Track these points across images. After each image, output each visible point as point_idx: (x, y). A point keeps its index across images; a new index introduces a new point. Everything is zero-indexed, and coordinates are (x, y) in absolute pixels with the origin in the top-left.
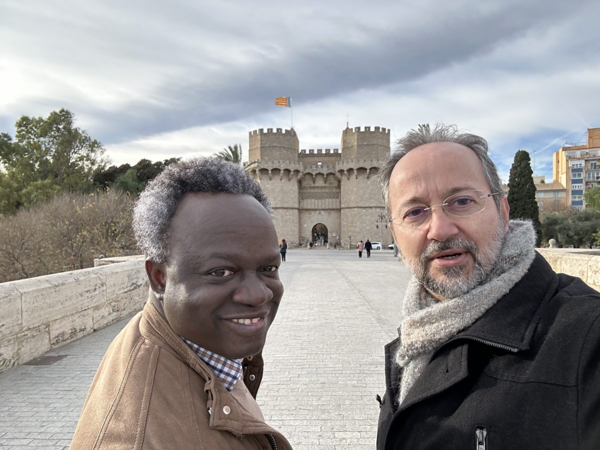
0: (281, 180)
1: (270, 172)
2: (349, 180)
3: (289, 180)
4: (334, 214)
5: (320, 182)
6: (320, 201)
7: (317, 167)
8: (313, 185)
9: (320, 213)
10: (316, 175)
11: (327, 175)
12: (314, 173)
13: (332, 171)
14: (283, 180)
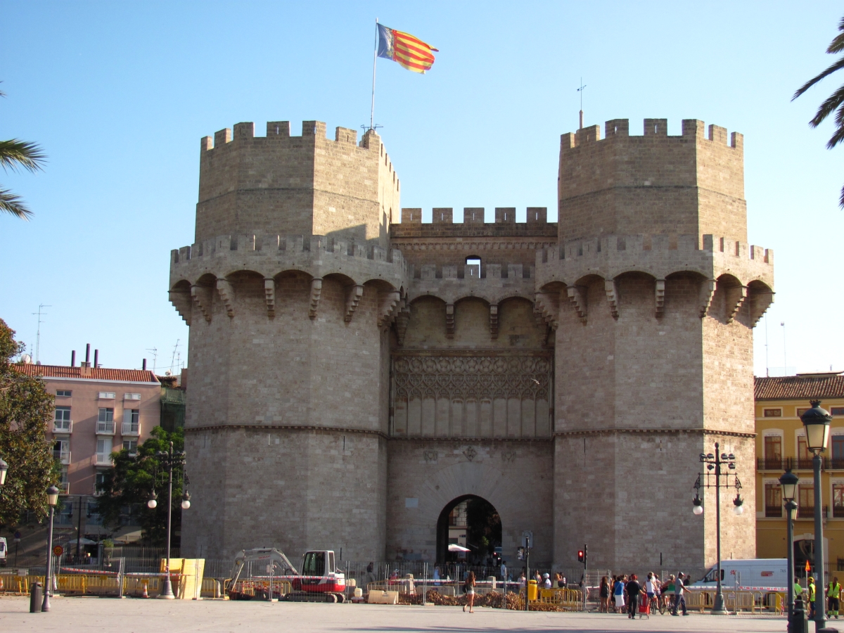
0: (312, 317)
1: (269, 285)
2: (585, 323)
3: (347, 320)
4: (525, 462)
5: (473, 334)
6: (471, 407)
7: (461, 276)
8: (445, 344)
9: (471, 456)
10: (459, 303)
11: (503, 304)
12: (450, 298)
13: (520, 290)
14: (321, 320)
